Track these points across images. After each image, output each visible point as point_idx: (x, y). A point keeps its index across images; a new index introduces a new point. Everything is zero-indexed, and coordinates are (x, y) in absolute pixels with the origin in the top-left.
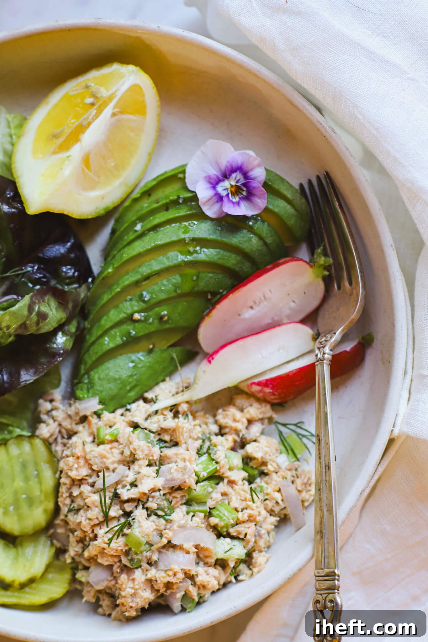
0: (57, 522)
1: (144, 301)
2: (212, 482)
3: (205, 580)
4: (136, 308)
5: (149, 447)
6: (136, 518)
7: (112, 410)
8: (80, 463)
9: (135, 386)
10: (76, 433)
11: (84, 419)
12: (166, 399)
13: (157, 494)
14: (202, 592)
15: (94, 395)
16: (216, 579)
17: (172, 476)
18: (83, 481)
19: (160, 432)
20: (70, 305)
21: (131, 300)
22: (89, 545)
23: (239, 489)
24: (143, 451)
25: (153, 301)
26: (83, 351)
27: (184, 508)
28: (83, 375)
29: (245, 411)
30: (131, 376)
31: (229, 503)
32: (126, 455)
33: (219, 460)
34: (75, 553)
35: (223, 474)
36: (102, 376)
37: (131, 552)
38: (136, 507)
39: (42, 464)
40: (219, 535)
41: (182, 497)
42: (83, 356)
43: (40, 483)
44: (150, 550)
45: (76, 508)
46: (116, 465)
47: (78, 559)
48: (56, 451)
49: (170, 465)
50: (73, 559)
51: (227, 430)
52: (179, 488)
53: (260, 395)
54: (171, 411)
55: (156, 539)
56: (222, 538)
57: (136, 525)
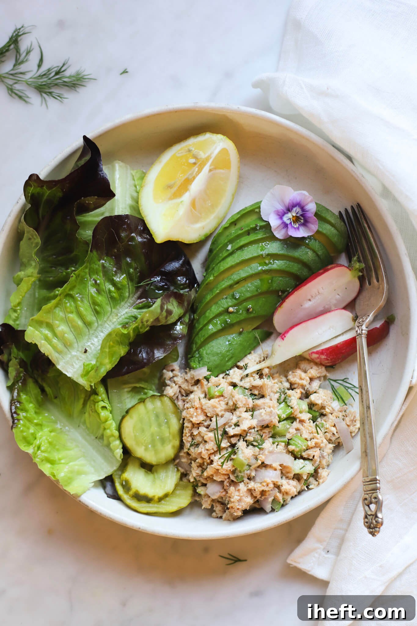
0: (182, 454)
1: (236, 299)
2: (289, 421)
3: (287, 488)
4: (230, 304)
5: (246, 399)
6: (240, 447)
7: (216, 375)
8: (198, 412)
9: (232, 358)
10: (192, 392)
11: (197, 382)
12: (253, 366)
13: (253, 430)
14: (285, 497)
15: (204, 365)
16: (295, 488)
17: (262, 418)
18: (200, 425)
19: (251, 389)
20: (186, 304)
21: (226, 298)
22: (207, 468)
23: (307, 425)
24: (242, 402)
25: (242, 299)
26: (194, 335)
27: (271, 440)
28: (195, 352)
29: (308, 372)
30: (228, 351)
31: (301, 435)
32: (230, 405)
33: (293, 406)
34: (196, 475)
35: (296, 416)
36: (208, 352)
37: (237, 471)
38: (239, 440)
39: (170, 414)
40: (296, 458)
41: (269, 432)
42: (194, 338)
43: (169, 427)
44: (249, 469)
45: (195, 443)
46: (223, 412)
47: (198, 478)
48: (178, 405)
49: (261, 411)
50: (195, 478)
51: (296, 386)
52: (267, 426)
53: (318, 361)
54: (257, 374)
55: (253, 461)
56: (297, 459)
57: (240, 452)
